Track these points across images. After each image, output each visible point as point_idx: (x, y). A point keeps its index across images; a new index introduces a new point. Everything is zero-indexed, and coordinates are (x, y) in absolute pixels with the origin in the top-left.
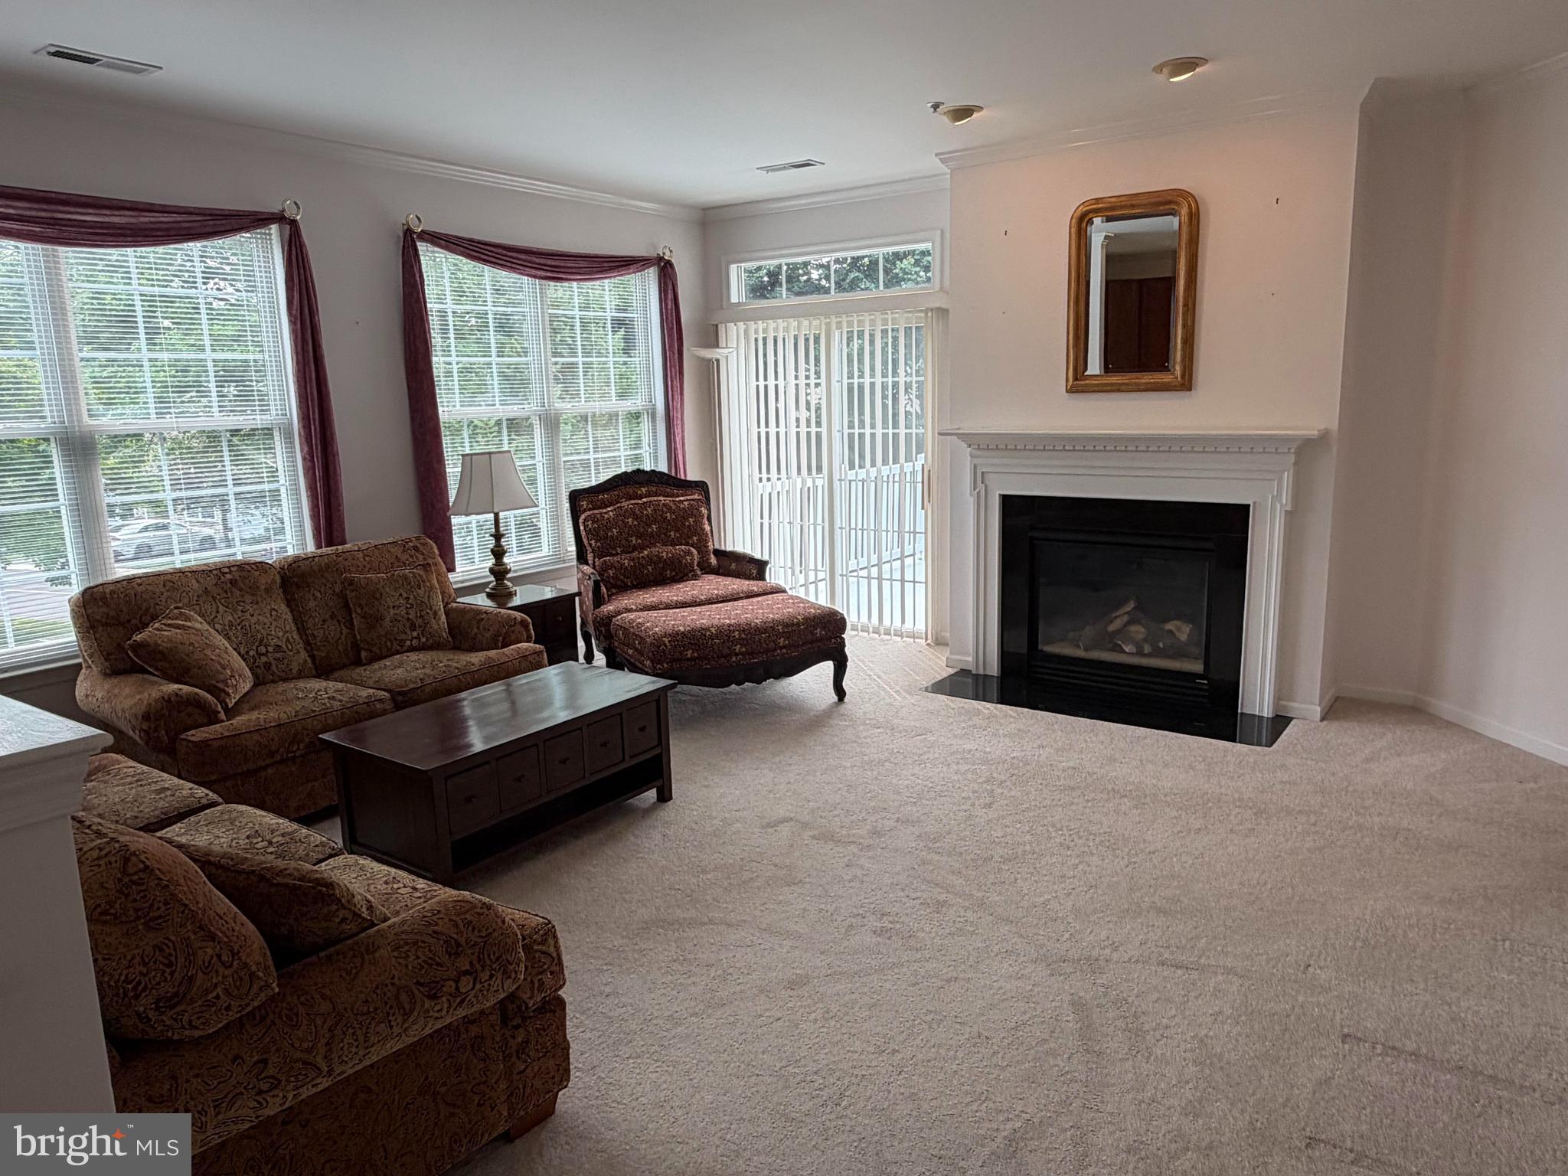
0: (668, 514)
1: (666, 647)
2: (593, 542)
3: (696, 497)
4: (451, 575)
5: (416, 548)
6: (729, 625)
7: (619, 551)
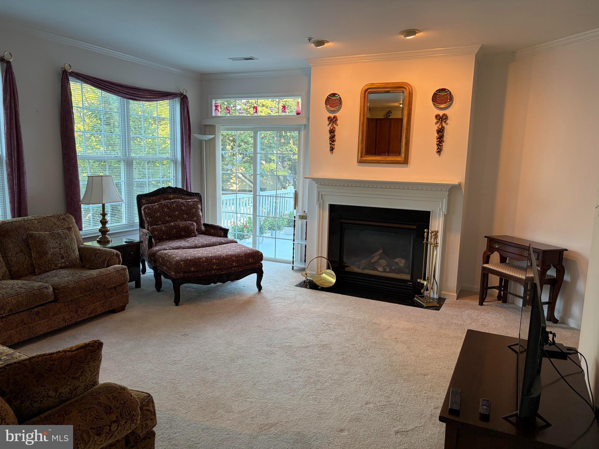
0: (183, 207)
1: (182, 266)
2: (148, 218)
3: (196, 200)
4: (81, 232)
5: (64, 219)
6: (211, 257)
7: (160, 223)
